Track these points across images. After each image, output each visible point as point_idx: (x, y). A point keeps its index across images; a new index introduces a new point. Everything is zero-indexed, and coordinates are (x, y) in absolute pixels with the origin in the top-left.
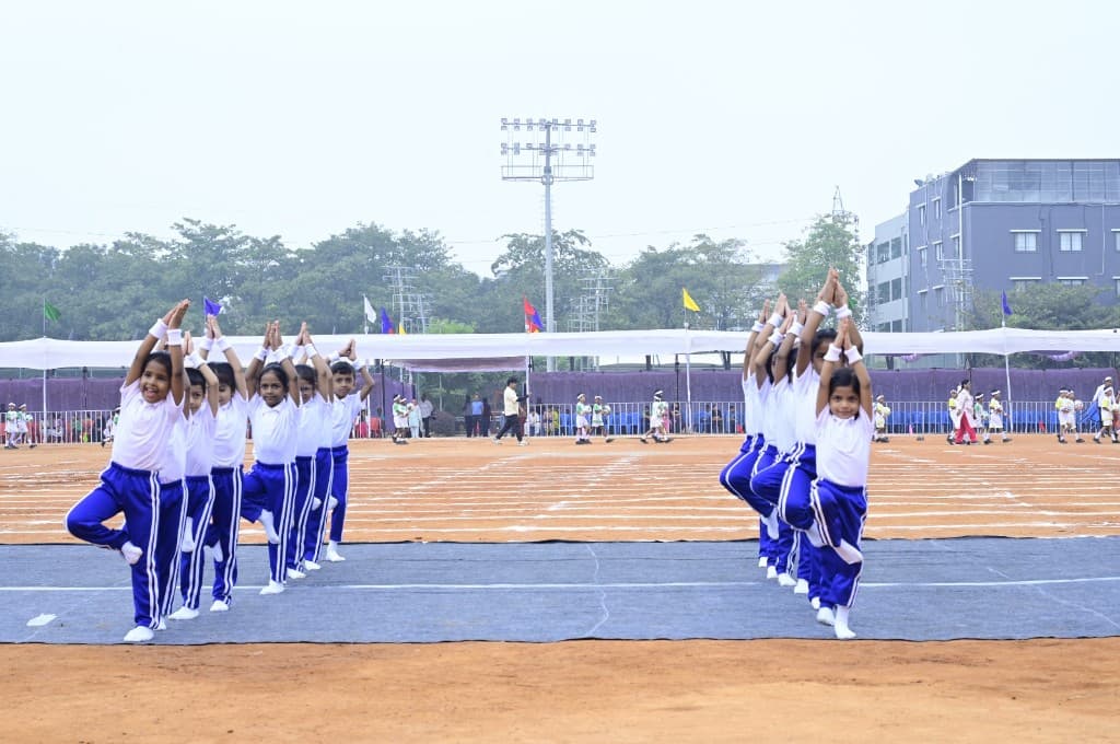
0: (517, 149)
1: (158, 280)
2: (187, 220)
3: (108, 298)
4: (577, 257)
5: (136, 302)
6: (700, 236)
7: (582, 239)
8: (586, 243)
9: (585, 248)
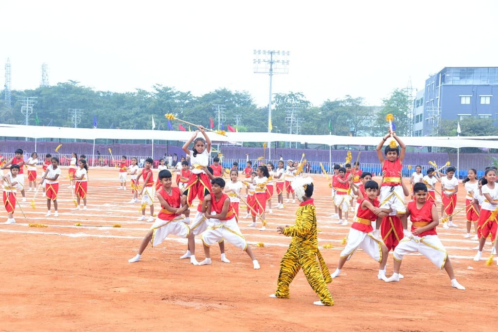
0: (259, 61)
1: (145, 106)
2: (157, 84)
3: (126, 112)
4: (301, 102)
5: (137, 114)
6: (348, 96)
7: (303, 96)
8: (304, 97)
9: (304, 99)
